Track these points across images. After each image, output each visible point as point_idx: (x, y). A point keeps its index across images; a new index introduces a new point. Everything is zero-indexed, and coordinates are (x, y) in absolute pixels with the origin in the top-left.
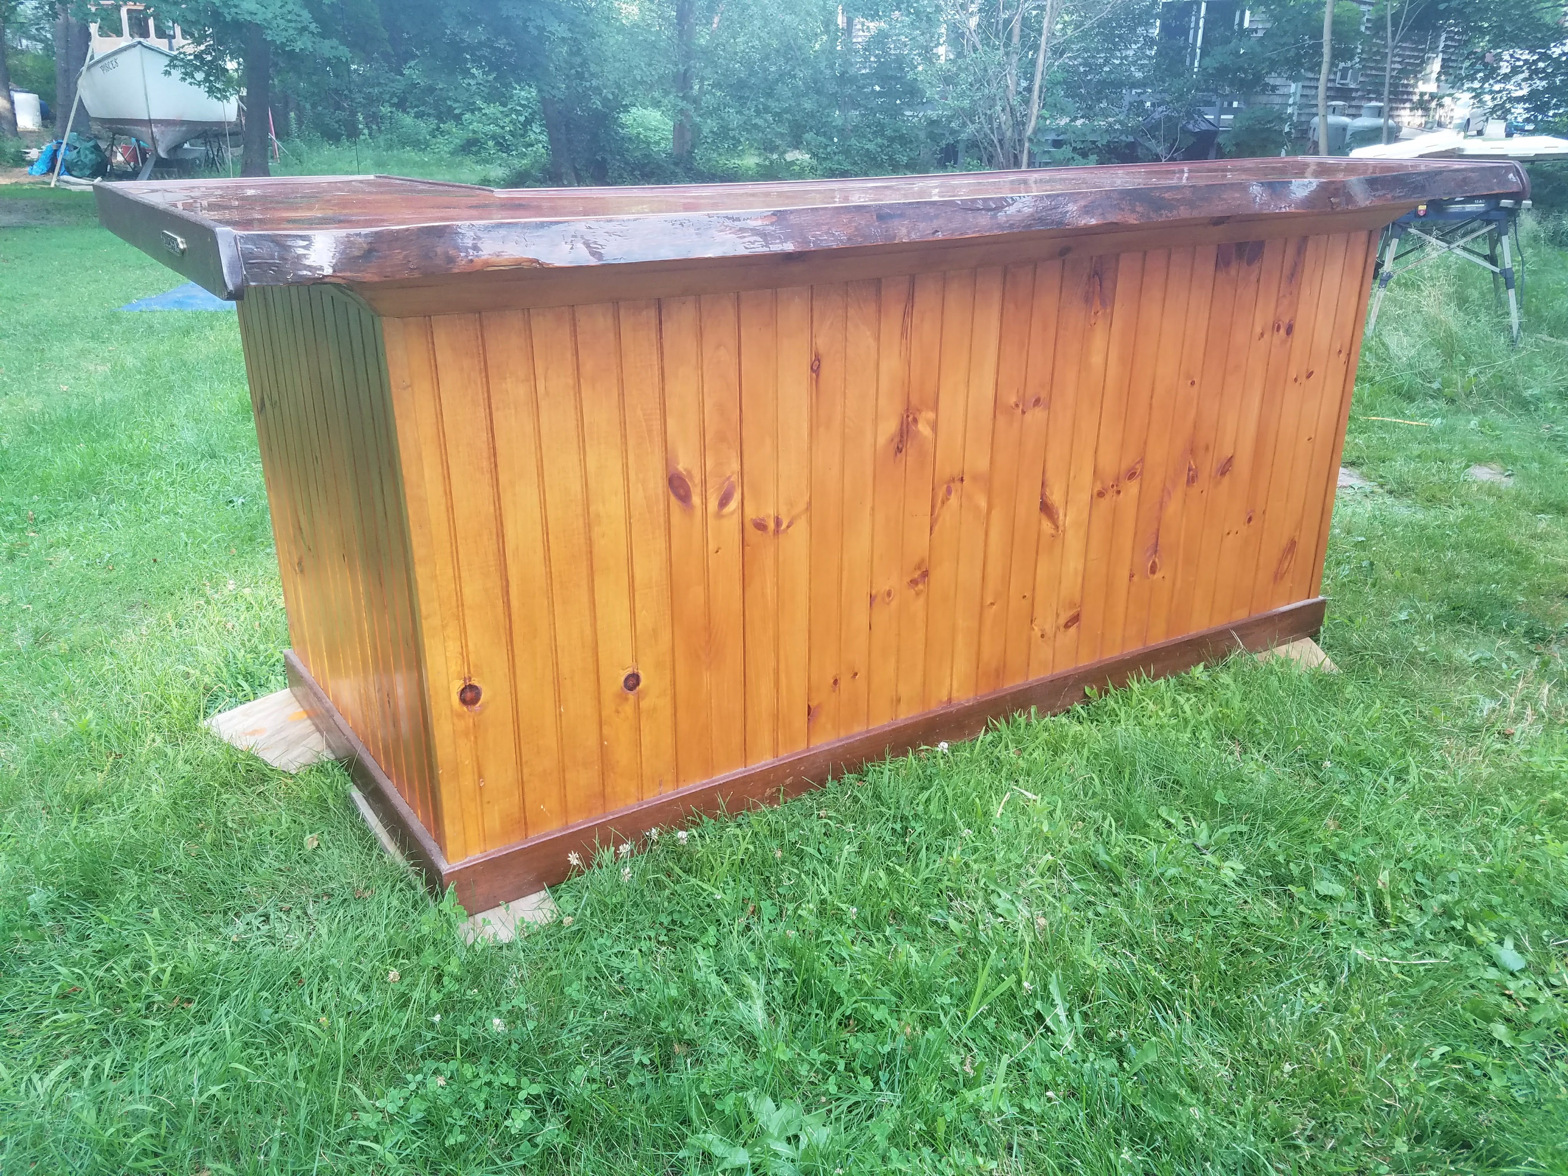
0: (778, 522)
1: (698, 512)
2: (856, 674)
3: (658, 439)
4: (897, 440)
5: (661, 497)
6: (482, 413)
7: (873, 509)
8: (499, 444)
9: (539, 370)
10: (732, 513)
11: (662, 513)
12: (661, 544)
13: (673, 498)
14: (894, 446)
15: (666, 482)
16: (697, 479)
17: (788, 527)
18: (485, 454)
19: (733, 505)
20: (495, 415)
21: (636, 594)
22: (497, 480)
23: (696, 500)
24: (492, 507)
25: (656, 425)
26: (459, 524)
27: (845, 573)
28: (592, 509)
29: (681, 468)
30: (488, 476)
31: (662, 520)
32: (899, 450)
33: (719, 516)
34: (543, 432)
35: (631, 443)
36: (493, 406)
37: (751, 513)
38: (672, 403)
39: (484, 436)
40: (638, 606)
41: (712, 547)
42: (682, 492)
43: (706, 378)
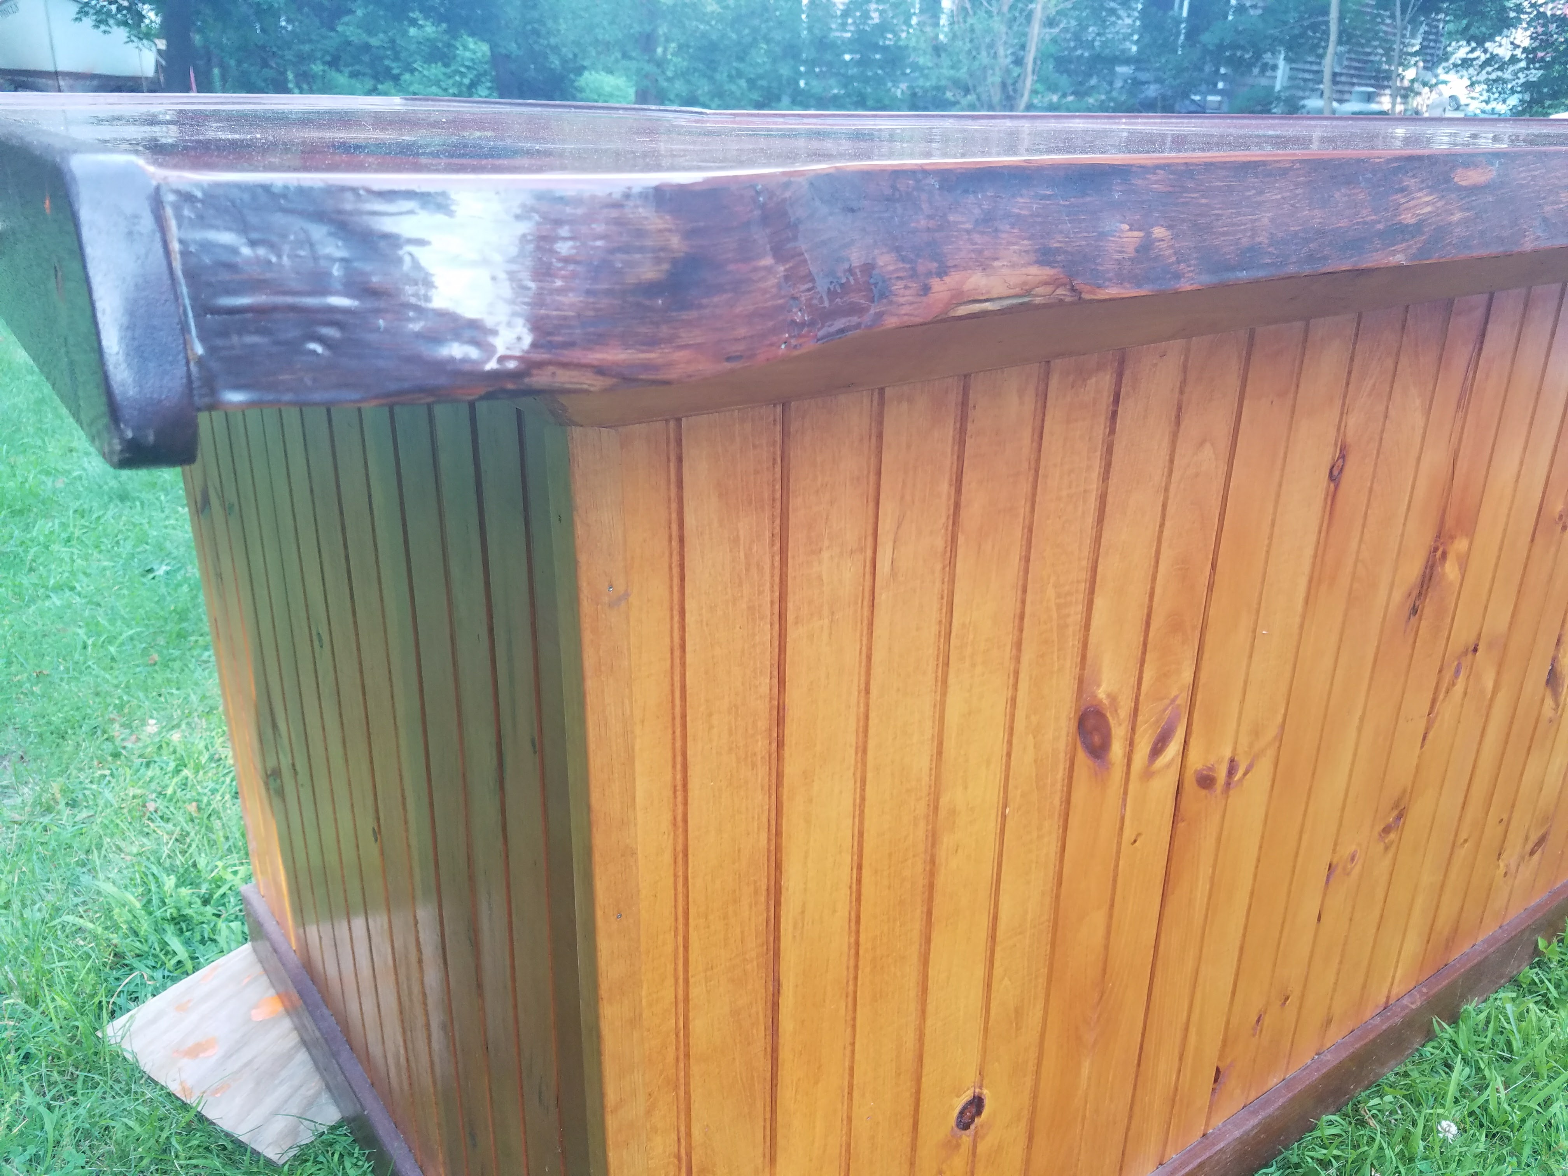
0: (1231, 771)
1: (1117, 773)
2: (1287, 998)
3: (1073, 643)
4: (1415, 593)
5: (1062, 755)
6: (766, 633)
7: (1362, 719)
8: (795, 696)
9: (886, 525)
10: (1168, 766)
11: (1059, 786)
12: (1051, 847)
13: (1082, 756)
14: (1409, 604)
15: (1074, 724)
16: (1124, 711)
17: (1245, 774)
18: (763, 724)
19: (1173, 749)
20: (793, 634)
21: (998, 949)
22: (780, 776)
23: (1117, 749)
24: (764, 836)
25: (1076, 613)
26: (696, 885)
27: (1305, 837)
28: (944, 801)
29: (1101, 694)
30: (762, 770)
31: (1057, 801)
32: (1414, 611)
33: (1148, 774)
34: (876, 657)
35: (1027, 656)
36: (791, 617)
37: (1196, 761)
38: (1108, 567)
39: (765, 684)
40: (998, 971)
41: (1128, 834)
42: (1097, 739)
43: (1171, 509)
